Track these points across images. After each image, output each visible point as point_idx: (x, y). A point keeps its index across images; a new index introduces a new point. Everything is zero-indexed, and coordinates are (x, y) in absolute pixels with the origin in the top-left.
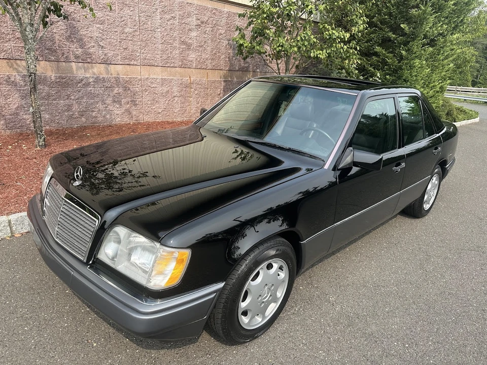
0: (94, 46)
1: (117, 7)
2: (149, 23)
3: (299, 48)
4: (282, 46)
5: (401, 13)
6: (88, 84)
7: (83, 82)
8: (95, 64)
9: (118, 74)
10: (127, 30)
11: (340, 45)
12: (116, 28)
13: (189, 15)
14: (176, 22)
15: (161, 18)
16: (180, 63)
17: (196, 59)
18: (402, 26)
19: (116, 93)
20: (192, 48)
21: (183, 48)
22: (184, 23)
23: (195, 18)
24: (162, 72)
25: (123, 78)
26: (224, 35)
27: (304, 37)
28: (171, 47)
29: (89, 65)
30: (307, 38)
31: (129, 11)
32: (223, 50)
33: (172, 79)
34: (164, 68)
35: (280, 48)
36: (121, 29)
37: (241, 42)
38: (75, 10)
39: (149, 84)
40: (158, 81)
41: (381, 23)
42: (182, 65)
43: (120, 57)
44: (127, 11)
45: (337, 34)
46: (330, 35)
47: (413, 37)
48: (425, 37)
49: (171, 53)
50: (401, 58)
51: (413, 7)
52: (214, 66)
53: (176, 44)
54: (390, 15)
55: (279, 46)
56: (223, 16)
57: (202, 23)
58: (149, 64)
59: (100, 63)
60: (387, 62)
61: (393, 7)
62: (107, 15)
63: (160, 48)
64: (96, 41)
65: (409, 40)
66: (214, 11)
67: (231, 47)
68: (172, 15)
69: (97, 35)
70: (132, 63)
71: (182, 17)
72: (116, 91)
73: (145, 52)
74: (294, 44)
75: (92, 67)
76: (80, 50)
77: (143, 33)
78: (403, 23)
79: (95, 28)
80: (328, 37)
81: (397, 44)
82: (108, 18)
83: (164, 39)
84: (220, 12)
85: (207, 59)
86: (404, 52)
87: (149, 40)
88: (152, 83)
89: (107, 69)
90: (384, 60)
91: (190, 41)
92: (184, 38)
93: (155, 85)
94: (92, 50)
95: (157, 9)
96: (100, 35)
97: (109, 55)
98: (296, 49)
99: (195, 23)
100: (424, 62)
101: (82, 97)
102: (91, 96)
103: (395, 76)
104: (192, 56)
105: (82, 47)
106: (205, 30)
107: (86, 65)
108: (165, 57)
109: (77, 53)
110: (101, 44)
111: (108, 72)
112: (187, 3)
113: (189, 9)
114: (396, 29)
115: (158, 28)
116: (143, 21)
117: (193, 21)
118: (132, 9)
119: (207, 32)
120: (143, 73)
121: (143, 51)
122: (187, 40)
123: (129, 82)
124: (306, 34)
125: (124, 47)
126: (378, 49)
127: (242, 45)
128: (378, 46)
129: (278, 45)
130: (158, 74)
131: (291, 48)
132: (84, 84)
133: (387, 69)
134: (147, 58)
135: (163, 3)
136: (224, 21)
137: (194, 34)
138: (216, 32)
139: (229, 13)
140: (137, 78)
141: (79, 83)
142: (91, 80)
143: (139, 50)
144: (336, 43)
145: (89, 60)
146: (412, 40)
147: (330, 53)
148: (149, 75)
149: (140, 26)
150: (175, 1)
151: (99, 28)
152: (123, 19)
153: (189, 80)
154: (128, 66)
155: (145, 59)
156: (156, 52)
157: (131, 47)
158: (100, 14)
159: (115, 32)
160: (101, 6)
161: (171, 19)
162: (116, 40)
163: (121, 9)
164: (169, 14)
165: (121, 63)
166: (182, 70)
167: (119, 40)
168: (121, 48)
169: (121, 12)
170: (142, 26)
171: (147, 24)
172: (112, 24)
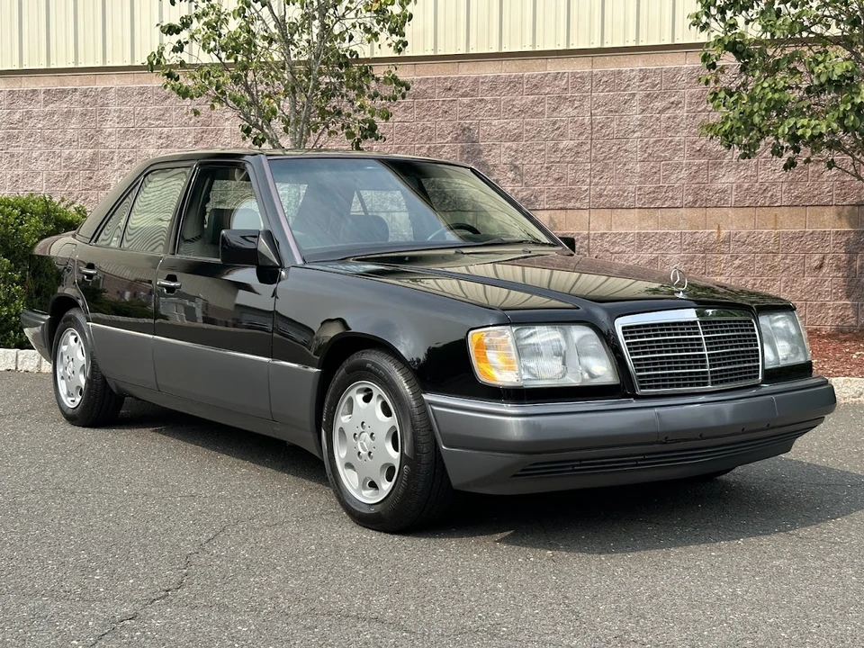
1: (547, 106)
2: (614, 125)
10: (564, 144)
12: (542, 144)
14: (682, 113)
15: (644, 110)
16: (690, 198)
17: (740, 186)
20: (726, 161)
21: (699, 165)
22: (704, 111)
24: (642, 219)
28: (668, 165)
31: (570, 110)
33: (666, 234)
34: (646, 211)
36: (551, 144)
38: (471, 124)
39: (606, 245)
40: (629, 238)
42: (695, 202)
43: (546, 195)
44: (566, 110)
49: (666, 177)
52: (797, 197)
53: (682, 158)
58: (607, 205)
62: (527, 124)
63: (638, 170)
68: (673, 99)
69: (505, 161)
70: (570, 205)
73: (601, 181)
77: (599, 146)
79: (503, 150)
82: (528, 127)
83: (649, 151)
85: (774, 183)
87: (611, 158)
88: (614, 243)
92: (703, 142)
93: (621, 248)
95: (634, 95)
96: (510, 160)
97: (525, 193)
104: (727, 179)
108: (649, 187)
110: (512, 176)
115: (634, 132)
116: (599, 123)
118: (577, 104)
120: (595, 223)
121: (596, 180)
125: (556, 176)
130: (630, 223)
134: (605, 193)
135: (649, 81)
143: (588, 180)
148: (609, 227)
149: (592, 133)
150: (680, 69)
151: (510, 148)
152: (557, 126)
153: (715, 236)
154: (563, 212)
155: (601, 196)
156: (628, 180)
157: (571, 175)
158: (513, 125)
159: (540, 150)
160: (516, 110)
161: (669, 108)
162: (539, 166)
163: (555, 109)
164: (663, 99)
165: (547, 206)
166: (698, 213)
167: (546, 165)
168: (550, 179)
169: (555, 114)
170: (597, 132)
171: (608, 127)
172: (534, 137)
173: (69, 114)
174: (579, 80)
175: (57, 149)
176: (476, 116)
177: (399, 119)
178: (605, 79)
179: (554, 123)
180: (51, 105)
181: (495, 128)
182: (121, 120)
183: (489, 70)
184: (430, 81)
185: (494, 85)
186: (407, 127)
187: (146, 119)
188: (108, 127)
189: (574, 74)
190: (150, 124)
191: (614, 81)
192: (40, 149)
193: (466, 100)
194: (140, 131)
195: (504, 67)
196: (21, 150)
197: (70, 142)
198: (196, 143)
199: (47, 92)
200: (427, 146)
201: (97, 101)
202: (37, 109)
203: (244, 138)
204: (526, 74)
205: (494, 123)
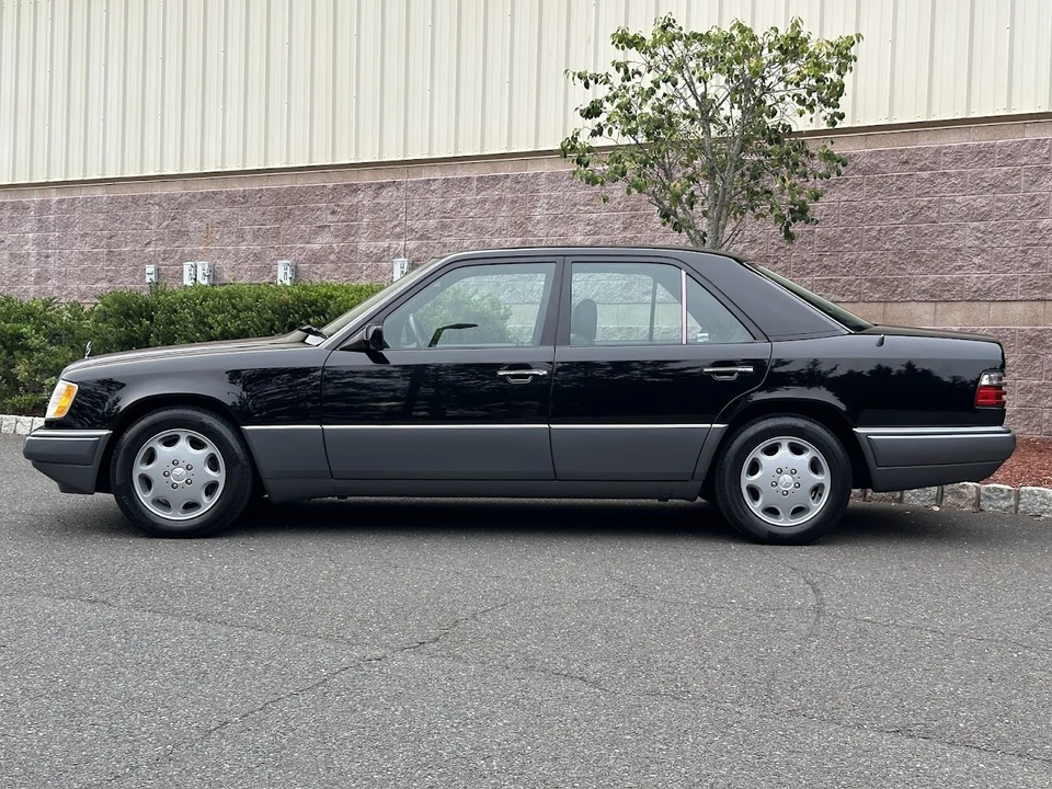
0: (960, 267)
1: (1023, 178)
8: (958, 304)
10: (1044, 223)
12: (1016, 223)
25: (1023, 331)
29: (947, 306)
36: (1027, 223)
38: (930, 201)
43: (1019, 284)
59: (969, 301)
62: (999, 200)
64: (969, 258)
69: (970, 244)
75: (952, 311)
76: (930, 277)
79: (968, 231)
82: (1000, 204)
89: (987, 313)
94: (955, 276)
96: (977, 242)
97: (994, 282)
105: (934, 271)
107: (939, 305)
109: (923, 283)
110: (979, 261)
123: (1037, 340)
125: (1033, 261)
145: (947, 296)
151: (976, 229)
152: (1035, 202)
154: (1041, 305)
158: (980, 201)
159: (1016, 231)
160: (985, 184)
162: (1013, 250)
163: (1034, 182)
165: (1021, 297)
167: (1020, 248)
168: (1025, 265)
169: (1034, 188)
172: (1007, 215)
173: (500, 201)
175: (487, 238)
176: (936, 192)
177: (845, 198)
179: (1033, 198)
180: (484, 193)
181: (959, 206)
182: (551, 206)
183: (954, 140)
184: (883, 154)
185: (959, 156)
186: (855, 207)
187: (575, 205)
188: (538, 214)
190: (579, 210)
192: (470, 238)
193: (925, 174)
194: (568, 218)
195: (972, 135)
196: (452, 240)
197: (500, 231)
198: (625, 229)
199: (480, 179)
200: (878, 228)
201: (527, 185)
202: (470, 197)
203: (664, 224)
204: (998, 142)
205: (957, 200)
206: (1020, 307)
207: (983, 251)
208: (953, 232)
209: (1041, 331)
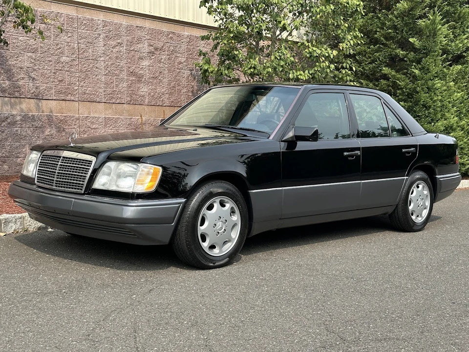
0: (23, 78)
1: (52, 33)
2: (90, 51)
3: (275, 69)
4: (254, 68)
5: (406, 25)
6: (14, 123)
7: (9, 121)
8: (23, 99)
9: (51, 112)
10: (64, 59)
11: (324, 64)
12: (50, 57)
13: (139, 41)
14: (123, 49)
15: (105, 45)
16: (129, 99)
17: (150, 94)
18: (411, 40)
19: (48, 135)
20: (143, 79)
21: (131, 81)
22: (133, 50)
23: (146, 44)
24: (106, 109)
25: (57, 116)
26: (185, 64)
27: (281, 56)
28: (117, 78)
29: (17, 100)
30: (282, 57)
31: (66, 37)
32: (184, 82)
33: (118, 118)
34: (107, 105)
35: (252, 70)
36: (56, 57)
37: (206, 67)
39: (89, 124)
40: (100, 120)
41: (386, 39)
42: (131, 101)
43: (54, 91)
44: (64, 37)
45: (319, 51)
46: (310, 53)
47: (426, 52)
48: (445, 52)
49: (117, 86)
50: (415, 78)
51: (420, 17)
52: (172, 102)
53: (124, 75)
54: (395, 28)
55: (250, 68)
56: (182, 41)
57: (156, 49)
58: (89, 100)
59: (29, 98)
60: (400, 85)
61: (397, 18)
62: (41, 42)
63: (103, 80)
64: (27, 73)
65: (421, 55)
66: (170, 35)
67: (195, 79)
68: (119, 41)
69: (28, 65)
70: (69, 98)
71: (131, 43)
72: (47, 133)
73: (85, 85)
74: (268, 64)
75: (20, 103)
76: (7, 82)
77: (83, 63)
78: (412, 37)
79: (26, 57)
80: (308, 55)
81: (408, 62)
82: (42, 45)
83: (109, 69)
84: (179, 36)
85: (163, 94)
86: (417, 72)
87: (89, 71)
88: (92, 123)
89: (38, 105)
90: (395, 83)
91: (141, 72)
92: (133, 68)
93: (97, 126)
94: (21, 83)
95: (100, 35)
96: (32, 65)
97: (41, 88)
98: (270, 70)
99: (147, 50)
100: (452, 84)
101: (6, 139)
102: (18, 137)
103: (411, 102)
104: (144, 90)
105: (9, 79)
106: (160, 58)
107: (13, 100)
108: (109, 90)
109: (4, 85)
110: (33, 75)
111: (38, 108)
112: (137, 27)
113: (140, 33)
114: (404, 44)
115: (100, 57)
116: (83, 48)
117: (145, 47)
118: (70, 35)
119: (162, 60)
120: (82, 110)
121: (82, 84)
122: (137, 70)
123: (64, 121)
124: (282, 52)
125: (60, 79)
126: (386, 70)
127: (206, 71)
128: (385, 66)
129: (249, 66)
130: (100, 112)
131: (264, 69)
132: (9, 123)
133: (400, 94)
134: (87, 92)
135: (107, 28)
136: (184, 47)
137: (146, 63)
138: (174, 61)
139: (190, 37)
140: (74, 116)
141: (4, 121)
142: (18, 118)
143: (78, 83)
144: (320, 62)
145: (17, 94)
146: (425, 55)
147: (314, 74)
148: (89, 113)
149: (79, 54)
150: (122, 25)
151: (31, 57)
152: (59, 47)
153: (140, 120)
154: (64, 102)
155: (85, 93)
156: (98, 85)
157: (67, 79)
158: (32, 41)
159: (49, 61)
160: (33, 32)
161: (117, 46)
162: (49, 71)
163: (57, 36)
164: (114, 40)
165: (55, 98)
166: (131, 107)
167: (53, 71)
168: (56, 80)
169: (57, 39)
170: (82, 54)
171: (88, 52)
172: (46, 52)
174: (71, 19)
176: (8, 32)
178: (85, 22)
179: (57, 45)
181: (21, 42)
189: (68, 16)
191: (89, 25)
204: (39, 9)
205: (20, 38)
206: (54, 103)
207: (35, 70)
208: (18, 57)
209: (65, 116)
